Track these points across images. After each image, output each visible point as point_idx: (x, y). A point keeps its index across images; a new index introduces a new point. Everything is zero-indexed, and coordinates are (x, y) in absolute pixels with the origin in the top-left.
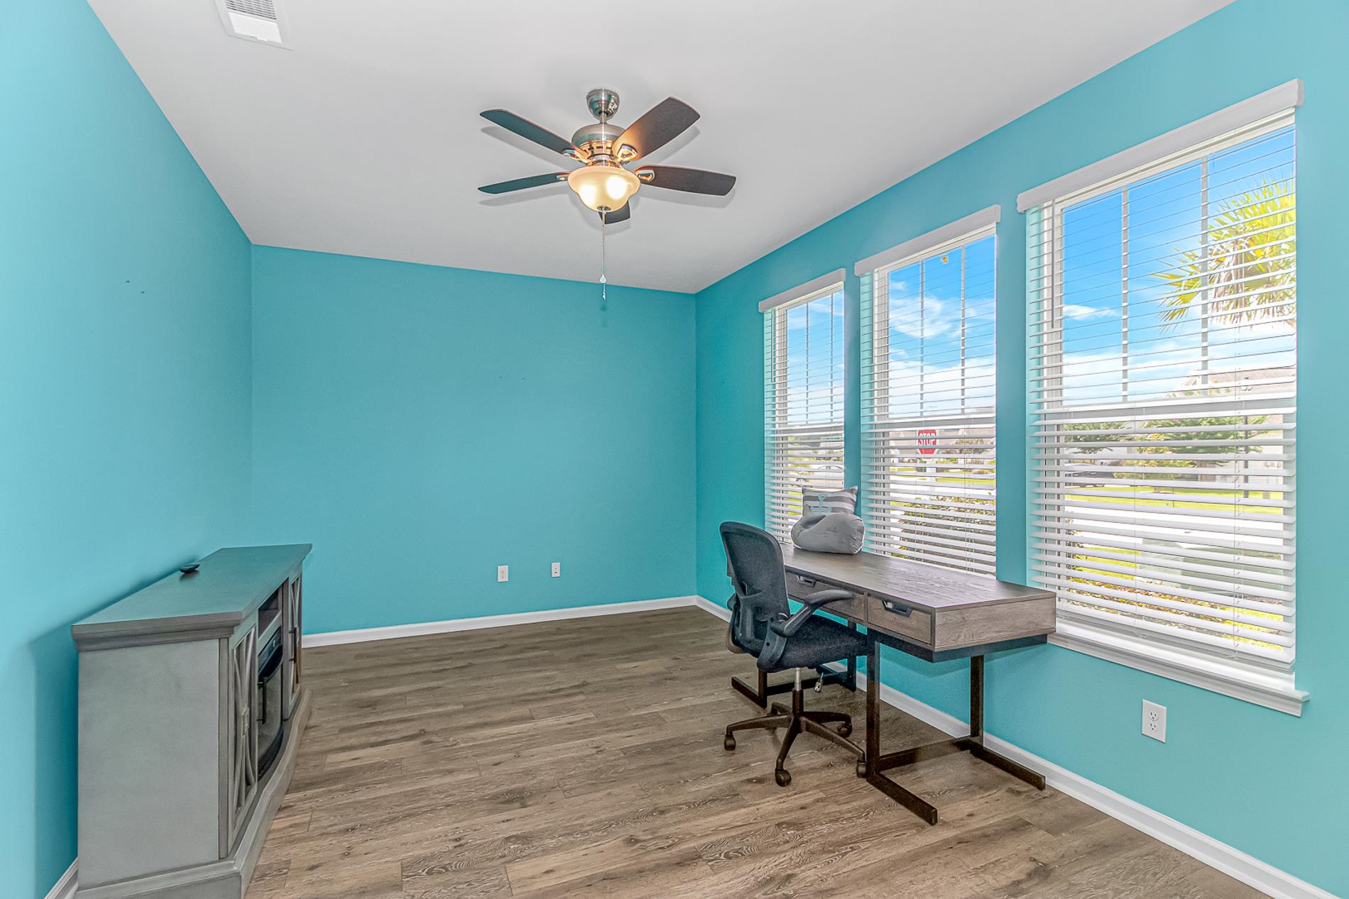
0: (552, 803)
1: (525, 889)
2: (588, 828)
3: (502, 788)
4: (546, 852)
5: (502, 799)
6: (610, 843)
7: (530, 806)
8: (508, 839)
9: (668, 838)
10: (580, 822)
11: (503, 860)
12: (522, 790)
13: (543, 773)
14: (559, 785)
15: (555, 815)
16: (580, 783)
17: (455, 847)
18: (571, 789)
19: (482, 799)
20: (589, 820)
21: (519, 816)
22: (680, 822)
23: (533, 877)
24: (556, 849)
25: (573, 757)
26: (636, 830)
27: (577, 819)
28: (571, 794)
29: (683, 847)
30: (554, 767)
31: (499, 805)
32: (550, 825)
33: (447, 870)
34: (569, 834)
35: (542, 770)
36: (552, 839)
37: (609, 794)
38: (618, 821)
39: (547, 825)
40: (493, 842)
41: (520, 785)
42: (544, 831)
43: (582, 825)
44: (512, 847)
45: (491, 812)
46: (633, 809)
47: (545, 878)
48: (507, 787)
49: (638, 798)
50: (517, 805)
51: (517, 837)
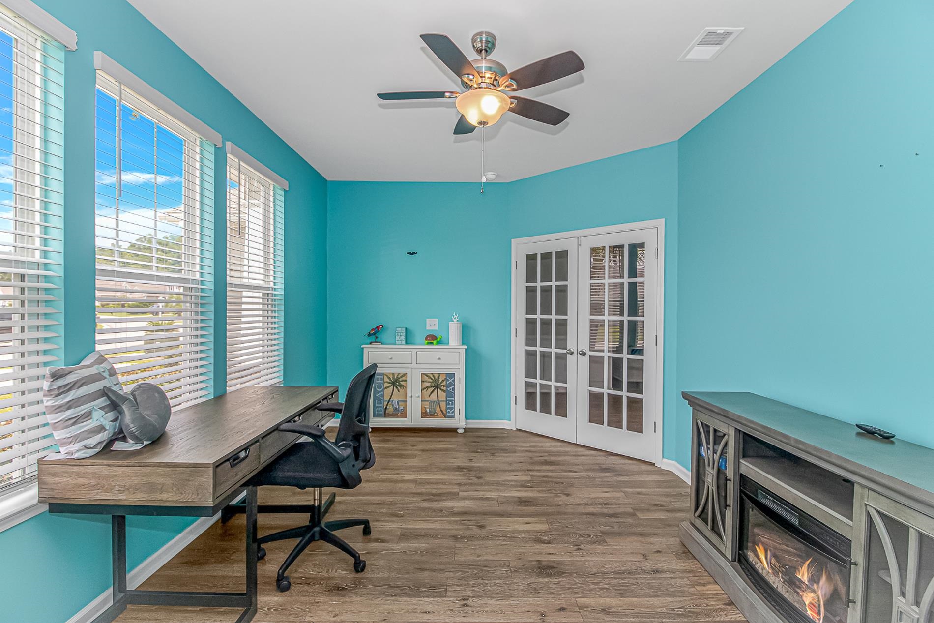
0: (519, 559)
1: (539, 519)
2: (501, 538)
3: (555, 580)
4: (528, 532)
5: (555, 571)
6: (493, 528)
7: (535, 561)
8: (549, 543)
9: (463, 524)
10: (505, 543)
11: (551, 533)
12: (540, 574)
13: (521, 588)
14: (511, 573)
15: (519, 551)
16: (495, 570)
17: (579, 545)
18: (504, 566)
19: (571, 574)
20: (498, 542)
21: (542, 555)
22: (449, 529)
23: (536, 523)
24: (522, 532)
25: (492, 598)
26: (476, 531)
27: (507, 544)
28: (505, 563)
29: (458, 519)
30: (511, 592)
31: (557, 566)
32: (523, 545)
33: (580, 535)
34: (514, 537)
35: (522, 590)
36: (524, 537)
37: (479, 556)
38: (483, 538)
39: (525, 545)
40: (558, 543)
41: (541, 580)
42: (527, 543)
43: (504, 540)
44: (546, 538)
45: (561, 563)
46: (470, 542)
47: (530, 521)
48: (551, 580)
49: (462, 549)
50: (544, 564)
51: (543, 542)
